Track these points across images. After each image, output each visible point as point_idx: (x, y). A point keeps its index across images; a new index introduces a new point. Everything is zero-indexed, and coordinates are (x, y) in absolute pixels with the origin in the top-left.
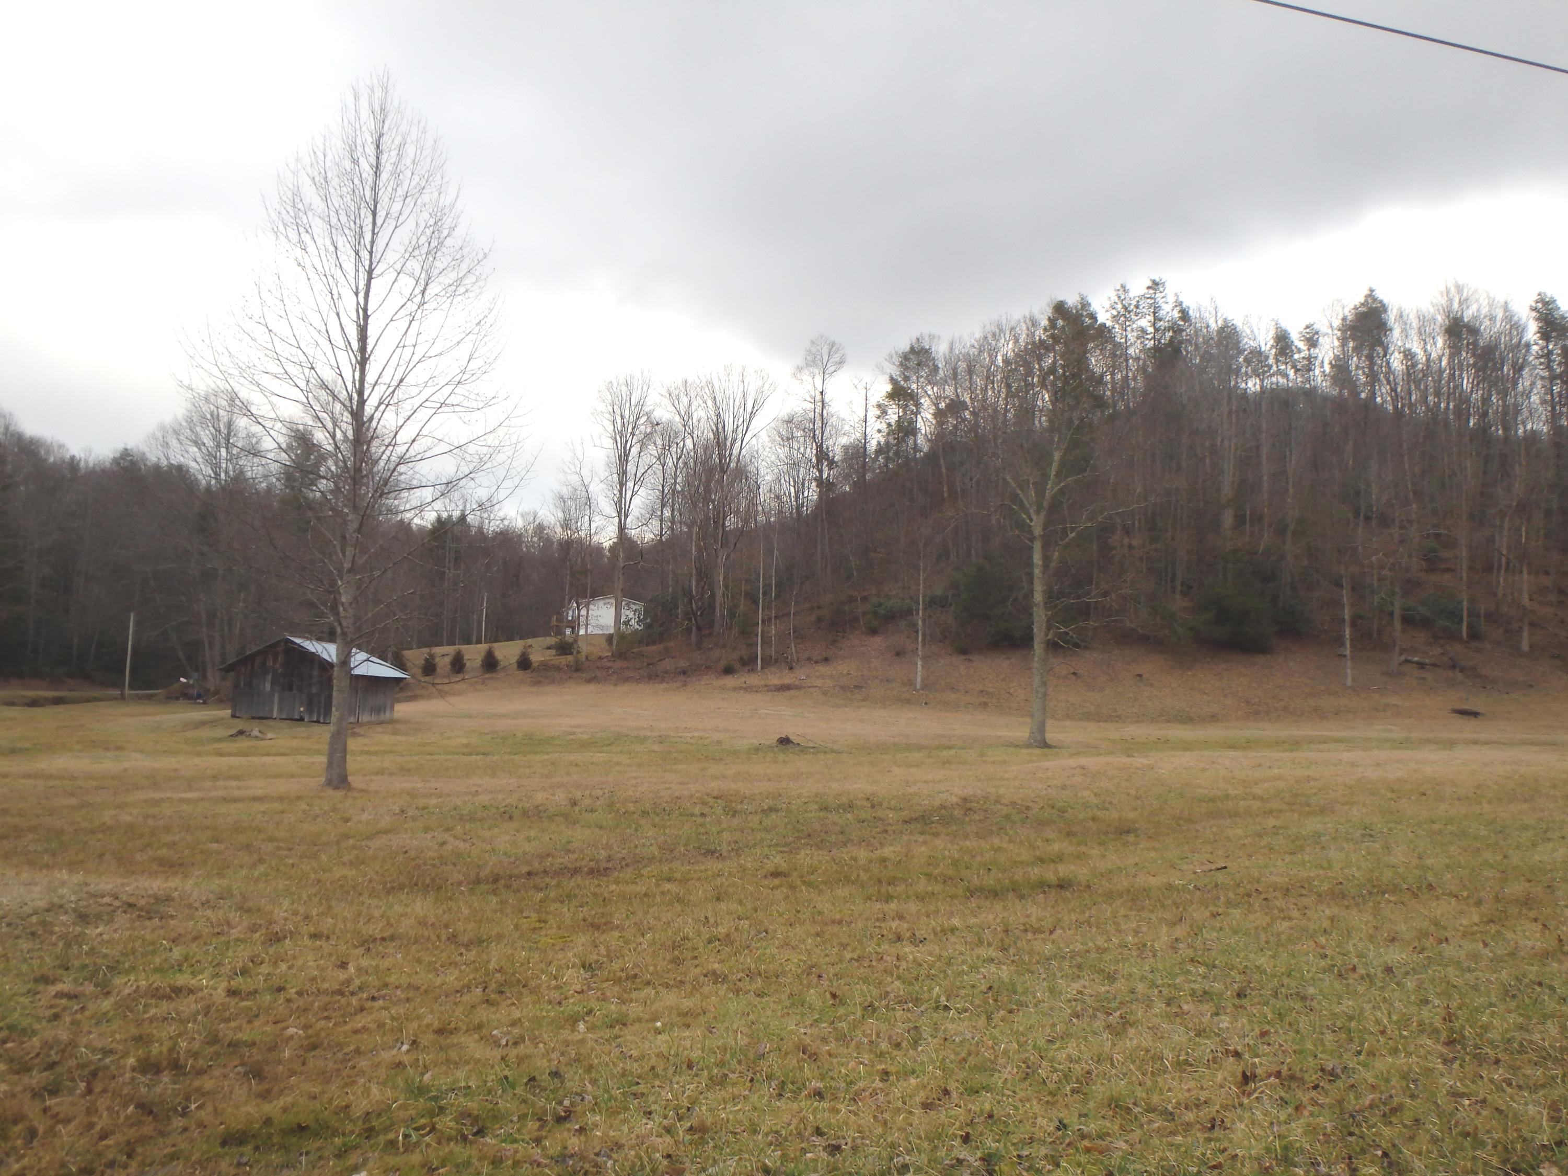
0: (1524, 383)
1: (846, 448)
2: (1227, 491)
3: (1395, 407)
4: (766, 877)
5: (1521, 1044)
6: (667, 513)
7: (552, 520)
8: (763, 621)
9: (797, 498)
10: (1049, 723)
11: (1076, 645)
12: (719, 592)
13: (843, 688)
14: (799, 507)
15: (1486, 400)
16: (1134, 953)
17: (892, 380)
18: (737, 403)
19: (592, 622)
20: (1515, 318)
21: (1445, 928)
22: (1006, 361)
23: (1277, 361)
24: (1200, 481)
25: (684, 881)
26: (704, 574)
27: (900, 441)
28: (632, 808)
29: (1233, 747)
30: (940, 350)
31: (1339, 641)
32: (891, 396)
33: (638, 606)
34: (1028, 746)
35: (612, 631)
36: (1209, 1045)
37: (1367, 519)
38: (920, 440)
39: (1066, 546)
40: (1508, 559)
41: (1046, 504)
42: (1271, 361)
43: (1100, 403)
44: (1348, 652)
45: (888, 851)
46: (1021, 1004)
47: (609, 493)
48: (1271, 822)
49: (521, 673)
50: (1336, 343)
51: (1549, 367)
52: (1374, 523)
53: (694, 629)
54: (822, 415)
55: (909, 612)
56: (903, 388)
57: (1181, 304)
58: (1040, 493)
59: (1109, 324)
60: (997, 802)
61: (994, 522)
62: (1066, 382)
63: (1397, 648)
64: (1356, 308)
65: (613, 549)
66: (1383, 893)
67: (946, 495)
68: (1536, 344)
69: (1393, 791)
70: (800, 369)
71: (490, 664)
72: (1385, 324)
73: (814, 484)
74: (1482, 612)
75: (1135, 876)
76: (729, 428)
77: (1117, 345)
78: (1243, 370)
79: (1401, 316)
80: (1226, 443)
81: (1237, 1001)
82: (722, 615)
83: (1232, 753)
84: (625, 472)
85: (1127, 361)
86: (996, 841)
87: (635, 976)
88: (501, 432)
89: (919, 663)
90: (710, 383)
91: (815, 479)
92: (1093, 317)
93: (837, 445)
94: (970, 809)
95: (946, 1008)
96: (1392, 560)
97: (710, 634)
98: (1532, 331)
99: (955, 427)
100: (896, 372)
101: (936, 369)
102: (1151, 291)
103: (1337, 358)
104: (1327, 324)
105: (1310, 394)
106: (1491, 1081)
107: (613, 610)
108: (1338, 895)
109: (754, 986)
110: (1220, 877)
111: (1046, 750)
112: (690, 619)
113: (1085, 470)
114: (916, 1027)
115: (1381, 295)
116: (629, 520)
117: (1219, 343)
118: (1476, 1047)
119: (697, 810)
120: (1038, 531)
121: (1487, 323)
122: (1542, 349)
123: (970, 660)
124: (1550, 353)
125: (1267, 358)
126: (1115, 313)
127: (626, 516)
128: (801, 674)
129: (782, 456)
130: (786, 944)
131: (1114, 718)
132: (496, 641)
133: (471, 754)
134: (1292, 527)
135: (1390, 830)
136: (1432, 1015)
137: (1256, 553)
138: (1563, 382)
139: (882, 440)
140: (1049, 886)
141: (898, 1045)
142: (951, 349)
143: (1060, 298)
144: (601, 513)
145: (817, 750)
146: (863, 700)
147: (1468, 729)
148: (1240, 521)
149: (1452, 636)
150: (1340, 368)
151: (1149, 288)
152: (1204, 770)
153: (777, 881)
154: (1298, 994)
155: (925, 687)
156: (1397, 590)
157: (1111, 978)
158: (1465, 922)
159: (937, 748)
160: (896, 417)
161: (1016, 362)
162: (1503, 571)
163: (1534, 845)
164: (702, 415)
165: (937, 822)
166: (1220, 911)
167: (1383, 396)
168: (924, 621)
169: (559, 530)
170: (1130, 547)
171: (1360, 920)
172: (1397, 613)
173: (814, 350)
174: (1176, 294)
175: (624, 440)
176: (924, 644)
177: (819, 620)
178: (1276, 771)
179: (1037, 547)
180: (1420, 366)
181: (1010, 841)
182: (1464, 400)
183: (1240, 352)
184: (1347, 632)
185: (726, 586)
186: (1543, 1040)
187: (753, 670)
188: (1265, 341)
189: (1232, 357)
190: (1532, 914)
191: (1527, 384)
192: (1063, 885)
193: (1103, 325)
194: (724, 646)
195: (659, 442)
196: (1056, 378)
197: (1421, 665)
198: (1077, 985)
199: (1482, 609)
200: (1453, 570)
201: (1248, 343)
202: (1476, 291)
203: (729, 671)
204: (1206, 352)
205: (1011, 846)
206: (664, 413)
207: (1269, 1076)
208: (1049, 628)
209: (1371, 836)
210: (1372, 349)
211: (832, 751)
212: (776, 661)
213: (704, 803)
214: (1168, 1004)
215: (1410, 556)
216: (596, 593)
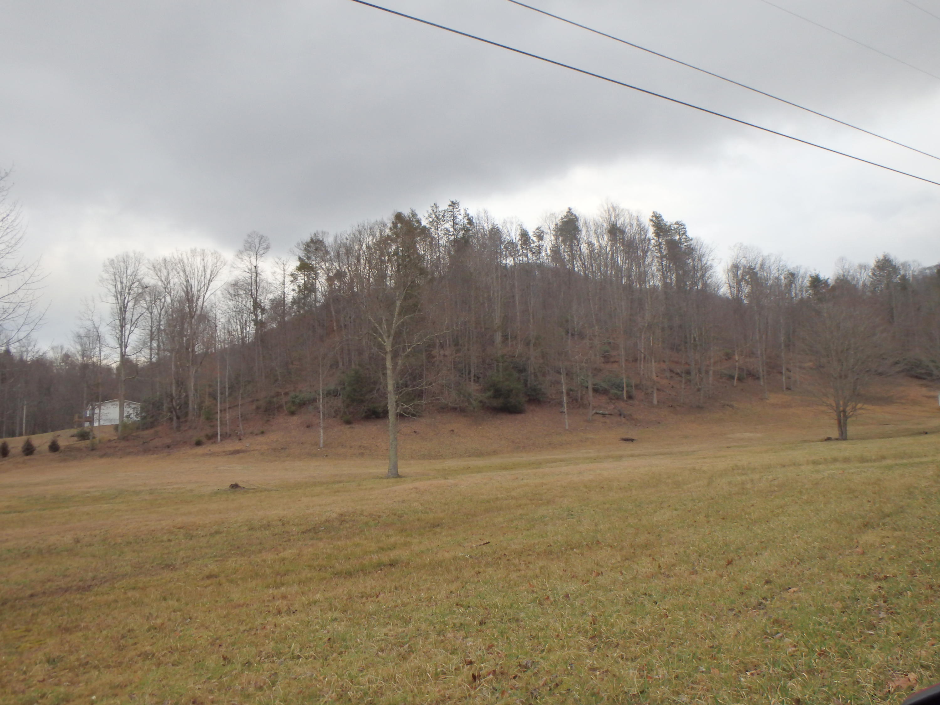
0: (648, 260)
1: (272, 301)
2: (497, 321)
3: (585, 273)
4: (203, 579)
5: (630, 633)
6: (155, 344)
7: (73, 350)
8: (221, 411)
9: (242, 332)
10: (400, 463)
11: (413, 415)
12: (191, 394)
13: (274, 450)
14: (243, 339)
15: (629, 269)
16: (424, 604)
17: (300, 259)
18: (200, 274)
19: (103, 417)
20: (642, 225)
21: (602, 567)
22: (368, 247)
23: (522, 248)
24: (482, 316)
25: (144, 589)
26: (181, 383)
27: (305, 297)
28: (119, 540)
29: (506, 468)
30: (329, 241)
31: (561, 404)
32: (299, 269)
33: (137, 405)
34: (388, 477)
35: (117, 422)
36: (456, 660)
37: (573, 335)
38: (319, 295)
39: (408, 356)
40: (644, 354)
41: (392, 332)
42: (519, 248)
43: (423, 272)
44: (565, 410)
45: (288, 553)
46: (347, 647)
47: (113, 332)
48: (520, 511)
49: (53, 454)
50: (553, 238)
51: (660, 251)
52: (576, 337)
53: (175, 418)
54: (256, 281)
55: (315, 400)
56: (306, 264)
57: (468, 215)
58: (389, 326)
59: (428, 226)
60: (361, 514)
61: (364, 343)
62: (404, 260)
63: (591, 406)
64: (562, 219)
65: (118, 369)
66: (572, 549)
67: (335, 328)
68: (654, 239)
69: (587, 488)
70: (241, 252)
71: (29, 450)
72: (578, 228)
73: (253, 323)
74: (633, 385)
75: (436, 554)
76: (195, 290)
77: (432, 238)
78: (504, 253)
79: (586, 223)
80: (496, 295)
81: (479, 628)
82: (194, 409)
83: (504, 472)
84: (124, 319)
85: (439, 248)
86: (357, 540)
87: (87, 663)
88: (21, 293)
89: (321, 431)
90: (181, 261)
91: (253, 320)
92: (419, 222)
93: (266, 299)
94: (344, 521)
95: (299, 657)
96: (586, 358)
97: (186, 421)
98: (651, 233)
99: (339, 287)
100: (302, 254)
101: (327, 252)
102: (451, 208)
103: (554, 246)
104: (547, 227)
105: (540, 266)
106: (612, 657)
107: (117, 409)
108: (548, 553)
109: (173, 659)
110: (485, 549)
111: (398, 479)
112: (171, 412)
113: (415, 312)
114: (276, 673)
115: (574, 212)
116: (127, 350)
117: (490, 238)
118: (607, 638)
119: (165, 538)
120: (389, 349)
121: (629, 227)
122: (656, 242)
123: (352, 428)
124: (660, 244)
125: (517, 246)
126: (431, 220)
127: (126, 347)
128: (246, 444)
129: (232, 306)
130: (203, 626)
131: (439, 456)
132: (34, 433)
133: (10, 513)
134: (533, 341)
135: (582, 510)
136: (585, 622)
137: (514, 357)
138: (667, 259)
139: (296, 295)
140: (384, 565)
141: (261, 688)
142: (336, 241)
143: (399, 211)
144: (107, 345)
145: (255, 491)
146: (287, 456)
147: (628, 448)
148: (505, 338)
149: (618, 398)
150: (556, 251)
151: (450, 206)
152: (486, 484)
153: (208, 582)
154: (514, 618)
155: (325, 446)
156: (589, 374)
157: (407, 622)
158: (613, 561)
159: (334, 483)
160: (303, 282)
161: (374, 248)
162: (642, 362)
163: (655, 512)
164: (176, 281)
165: (323, 531)
166: (481, 570)
167: (578, 267)
168: (323, 405)
169: (80, 358)
170: (445, 356)
171: (556, 567)
172: (590, 387)
173: (250, 240)
174: (465, 210)
175: (123, 298)
176: (324, 419)
177: (258, 408)
178: (525, 481)
179: (389, 357)
180: (596, 251)
181: (366, 539)
182: (619, 269)
183: (502, 243)
184: (565, 398)
185: (196, 390)
186: (642, 628)
187: (215, 442)
188: (515, 237)
189: (497, 246)
190: (648, 552)
191: (650, 260)
192: (392, 564)
193: (425, 227)
194: (195, 428)
195: (148, 298)
196: (398, 258)
197: (604, 415)
198: (385, 630)
199: (633, 383)
200: (617, 362)
201: (505, 237)
202: (623, 210)
203: (199, 443)
204: (484, 243)
205: (365, 542)
206: (151, 280)
207: (489, 674)
208: (397, 405)
209: (572, 515)
210: (572, 242)
211: (266, 490)
212: (230, 435)
213: (171, 533)
214: (439, 635)
215: (595, 355)
216: (106, 398)
